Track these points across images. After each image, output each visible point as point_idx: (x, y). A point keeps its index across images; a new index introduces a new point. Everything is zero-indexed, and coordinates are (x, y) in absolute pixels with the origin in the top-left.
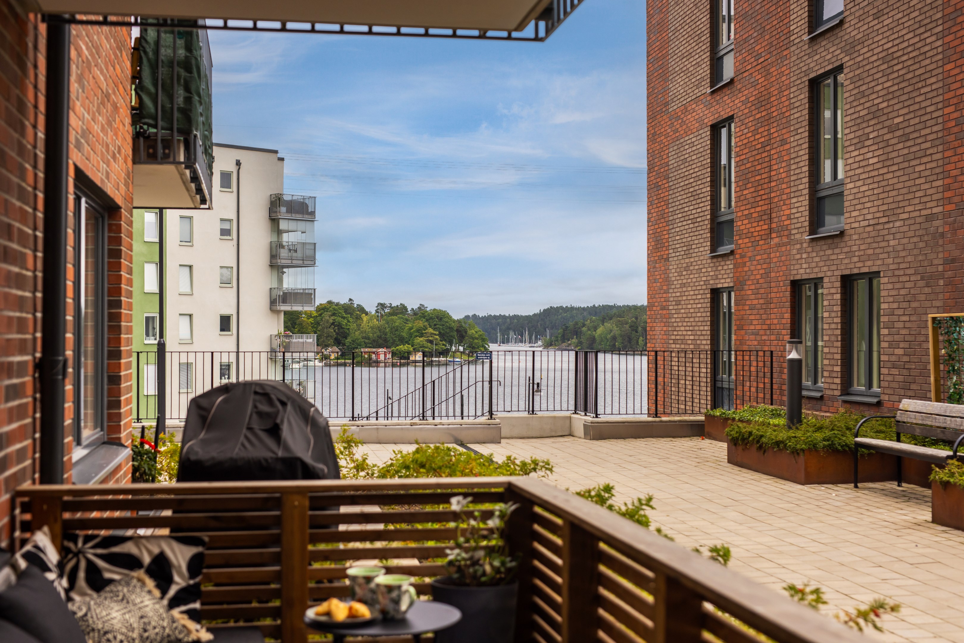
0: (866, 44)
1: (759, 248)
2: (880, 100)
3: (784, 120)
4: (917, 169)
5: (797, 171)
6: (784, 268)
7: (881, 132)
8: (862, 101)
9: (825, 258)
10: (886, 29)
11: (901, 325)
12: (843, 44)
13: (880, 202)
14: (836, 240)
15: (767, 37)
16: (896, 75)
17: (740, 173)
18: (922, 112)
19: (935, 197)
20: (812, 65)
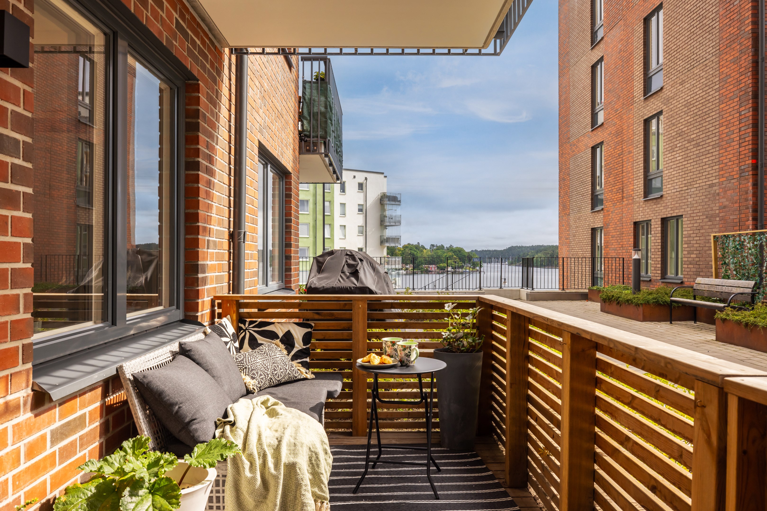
0: (675, 98)
1: (617, 206)
2: (683, 127)
3: (630, 141)
4: (704, 161)
5: (637, 167)
6: (630, 216)
7: (684, 143)
8: (673, 128)
9: (652, 210)
10: (687, 89)
11: (695, 242)
12: (663, 100)
13: (683, 179)
14: (658, 200)
15: (621, 100)
16: (692, 113)
17: (607, 170)
18: (707, 131)
19: (714, 175)
20: (645, 112)
